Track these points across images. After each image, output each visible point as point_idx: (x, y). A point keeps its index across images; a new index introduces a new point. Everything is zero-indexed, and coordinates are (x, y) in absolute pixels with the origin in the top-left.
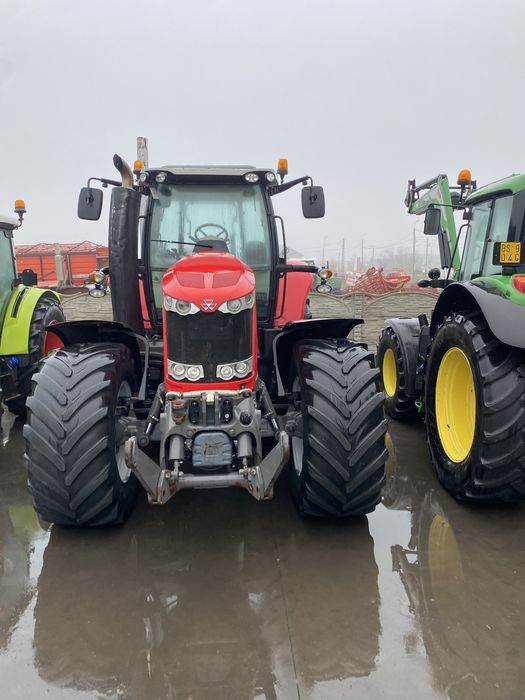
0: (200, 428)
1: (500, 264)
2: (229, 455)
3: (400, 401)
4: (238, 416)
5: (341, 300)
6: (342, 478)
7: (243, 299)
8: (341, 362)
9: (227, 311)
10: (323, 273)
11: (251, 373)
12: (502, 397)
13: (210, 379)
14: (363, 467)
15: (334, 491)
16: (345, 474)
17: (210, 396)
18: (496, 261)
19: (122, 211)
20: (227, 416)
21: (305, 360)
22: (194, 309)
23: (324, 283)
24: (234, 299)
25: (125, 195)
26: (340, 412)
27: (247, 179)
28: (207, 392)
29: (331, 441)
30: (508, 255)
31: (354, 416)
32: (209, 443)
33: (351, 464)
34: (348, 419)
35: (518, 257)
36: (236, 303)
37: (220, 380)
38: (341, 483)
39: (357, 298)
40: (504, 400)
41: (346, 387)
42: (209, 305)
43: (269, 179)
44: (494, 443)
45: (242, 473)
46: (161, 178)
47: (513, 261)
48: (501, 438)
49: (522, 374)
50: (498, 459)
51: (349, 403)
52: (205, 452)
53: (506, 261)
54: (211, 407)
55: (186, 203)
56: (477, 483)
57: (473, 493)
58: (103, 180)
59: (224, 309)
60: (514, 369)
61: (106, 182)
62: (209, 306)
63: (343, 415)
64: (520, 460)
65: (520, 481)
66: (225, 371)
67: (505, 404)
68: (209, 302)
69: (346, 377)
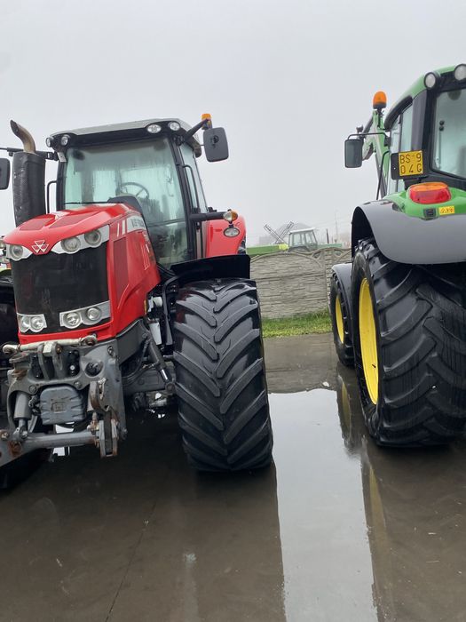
0: (43, 382)
1: (401, 177)
2: (79, 410)
3: (348, 347)
4: (83, 366)
5: (311, 257)
6: (216, 429)
7: (81, 238)
8: (215, 301)
9: (63, 252)
10: (228, 216)
11: (108, 319)
12: (399, 324)
13: (53, 329)
14: (237, 414)
15: (212, 443)
16: (219, 424)
17: (49, 346)
18: (396, 175)
19: (22, 176)
20: (73, 368)
21: (180, 302)
22: (26, 253)
23: (231, 227)
24: (70, 238)
25: (25, 159)
26: (207, 355)
27: (150, 130)
28: (45, 342)
29: (199, 388)
30: (408, 167)
31: (222, 358)
32: (56, 398)
33: (222, 412)
34: (215, 361)
35: (421, 167)
36: (74, 241)
37: (64, 329)
38: (218, 435)
39: (326, 253)
40: (400, 328)
41: (216, 327)
42: (40, 246)
43: (172, 128)
44: (395, 378)
45: (90, 430)
46: (65, 141)
47: (416, 173)
48: (402, 371)
49: (422, 296)
50: (403, 396)
51: (218, 343)
52: (52, 409)
53: (407, 173)
54: (48, 359)
55: (121, 171)
56: (385, 425)
57: (387, 438)
58: (9, 150)
59: (58, 249)
60: (412, 291)
61: (11, 151)
62: (40, 248)
63: (210, 358)
64: (428, 396)
65: (433, 420)
66: (72, 319)
67: (403, 331)
68: (39, 244)
69: (216, 316)
